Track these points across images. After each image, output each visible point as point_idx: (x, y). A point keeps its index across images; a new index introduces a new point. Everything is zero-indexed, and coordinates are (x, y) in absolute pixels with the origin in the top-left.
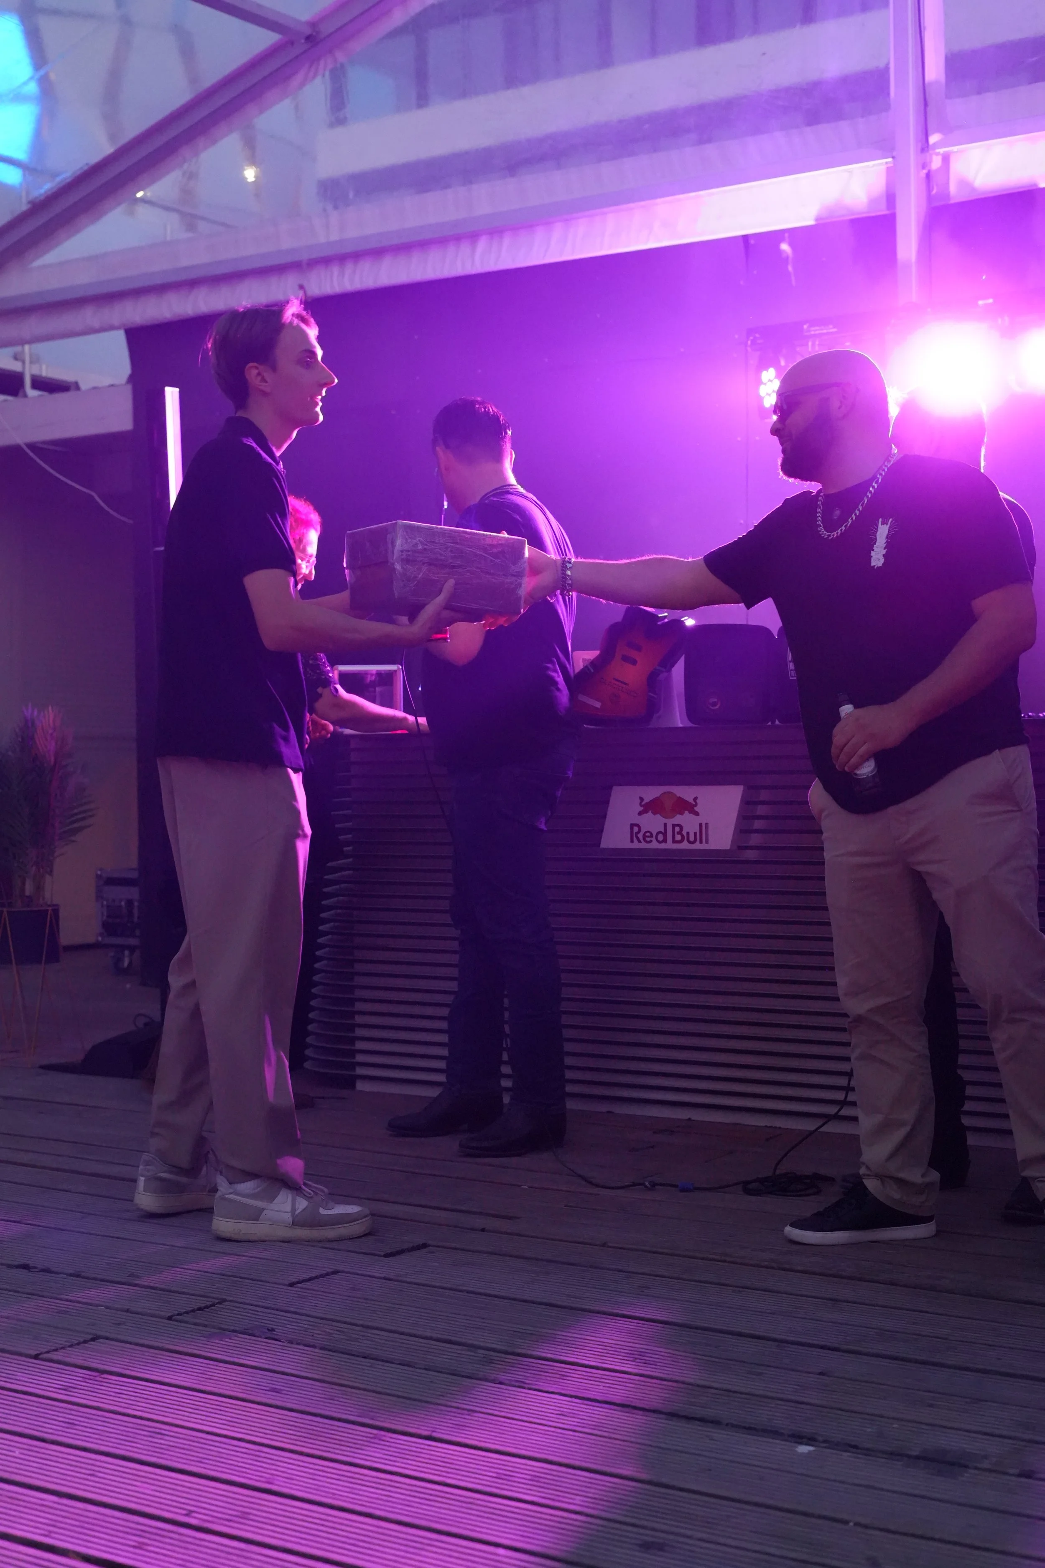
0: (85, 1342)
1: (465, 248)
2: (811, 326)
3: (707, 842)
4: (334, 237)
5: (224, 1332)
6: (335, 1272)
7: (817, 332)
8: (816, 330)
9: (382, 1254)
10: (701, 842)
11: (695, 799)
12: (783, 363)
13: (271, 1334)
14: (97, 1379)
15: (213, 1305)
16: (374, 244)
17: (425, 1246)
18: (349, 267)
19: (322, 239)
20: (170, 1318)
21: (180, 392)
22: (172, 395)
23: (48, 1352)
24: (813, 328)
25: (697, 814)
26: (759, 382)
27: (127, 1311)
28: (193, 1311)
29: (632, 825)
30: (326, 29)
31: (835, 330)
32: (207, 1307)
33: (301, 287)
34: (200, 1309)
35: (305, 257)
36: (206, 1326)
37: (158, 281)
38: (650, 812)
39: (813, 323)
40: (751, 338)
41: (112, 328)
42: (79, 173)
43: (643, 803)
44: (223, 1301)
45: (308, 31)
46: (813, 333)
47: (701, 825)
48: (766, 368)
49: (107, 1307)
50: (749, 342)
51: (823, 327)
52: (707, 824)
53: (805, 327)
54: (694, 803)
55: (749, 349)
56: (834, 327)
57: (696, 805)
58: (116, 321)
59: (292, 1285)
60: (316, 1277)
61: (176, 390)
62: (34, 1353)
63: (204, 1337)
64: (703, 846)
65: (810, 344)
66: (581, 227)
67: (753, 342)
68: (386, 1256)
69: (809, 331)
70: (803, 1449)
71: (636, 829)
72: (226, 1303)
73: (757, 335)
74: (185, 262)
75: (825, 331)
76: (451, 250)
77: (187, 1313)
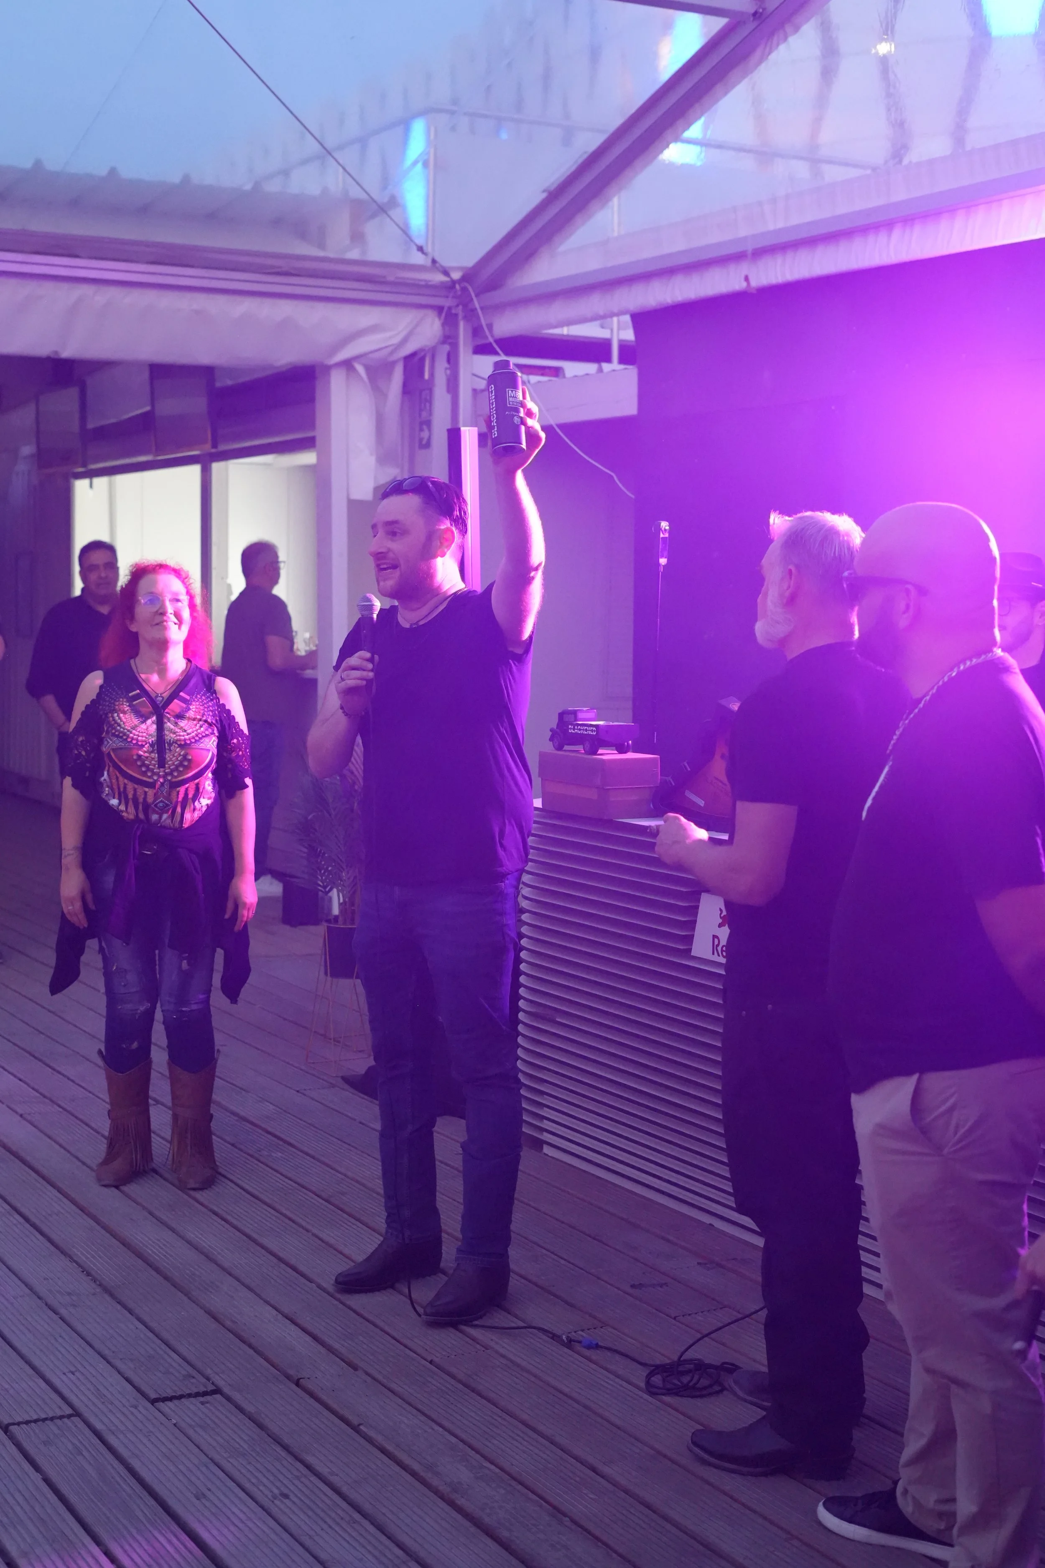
1: (882, 237)
4: (780, 225)
9: (153, 1396)
18: (790, 255)
19: (771, 227)
29: (714, 937)
33: (747, 279)
35: (749, 247)
38: (727, 925)
41: (618, 313)
43: (722, 916)
66: (979, 217)
71: (716, 941)
74: (667, 250)
76: (871, 238)
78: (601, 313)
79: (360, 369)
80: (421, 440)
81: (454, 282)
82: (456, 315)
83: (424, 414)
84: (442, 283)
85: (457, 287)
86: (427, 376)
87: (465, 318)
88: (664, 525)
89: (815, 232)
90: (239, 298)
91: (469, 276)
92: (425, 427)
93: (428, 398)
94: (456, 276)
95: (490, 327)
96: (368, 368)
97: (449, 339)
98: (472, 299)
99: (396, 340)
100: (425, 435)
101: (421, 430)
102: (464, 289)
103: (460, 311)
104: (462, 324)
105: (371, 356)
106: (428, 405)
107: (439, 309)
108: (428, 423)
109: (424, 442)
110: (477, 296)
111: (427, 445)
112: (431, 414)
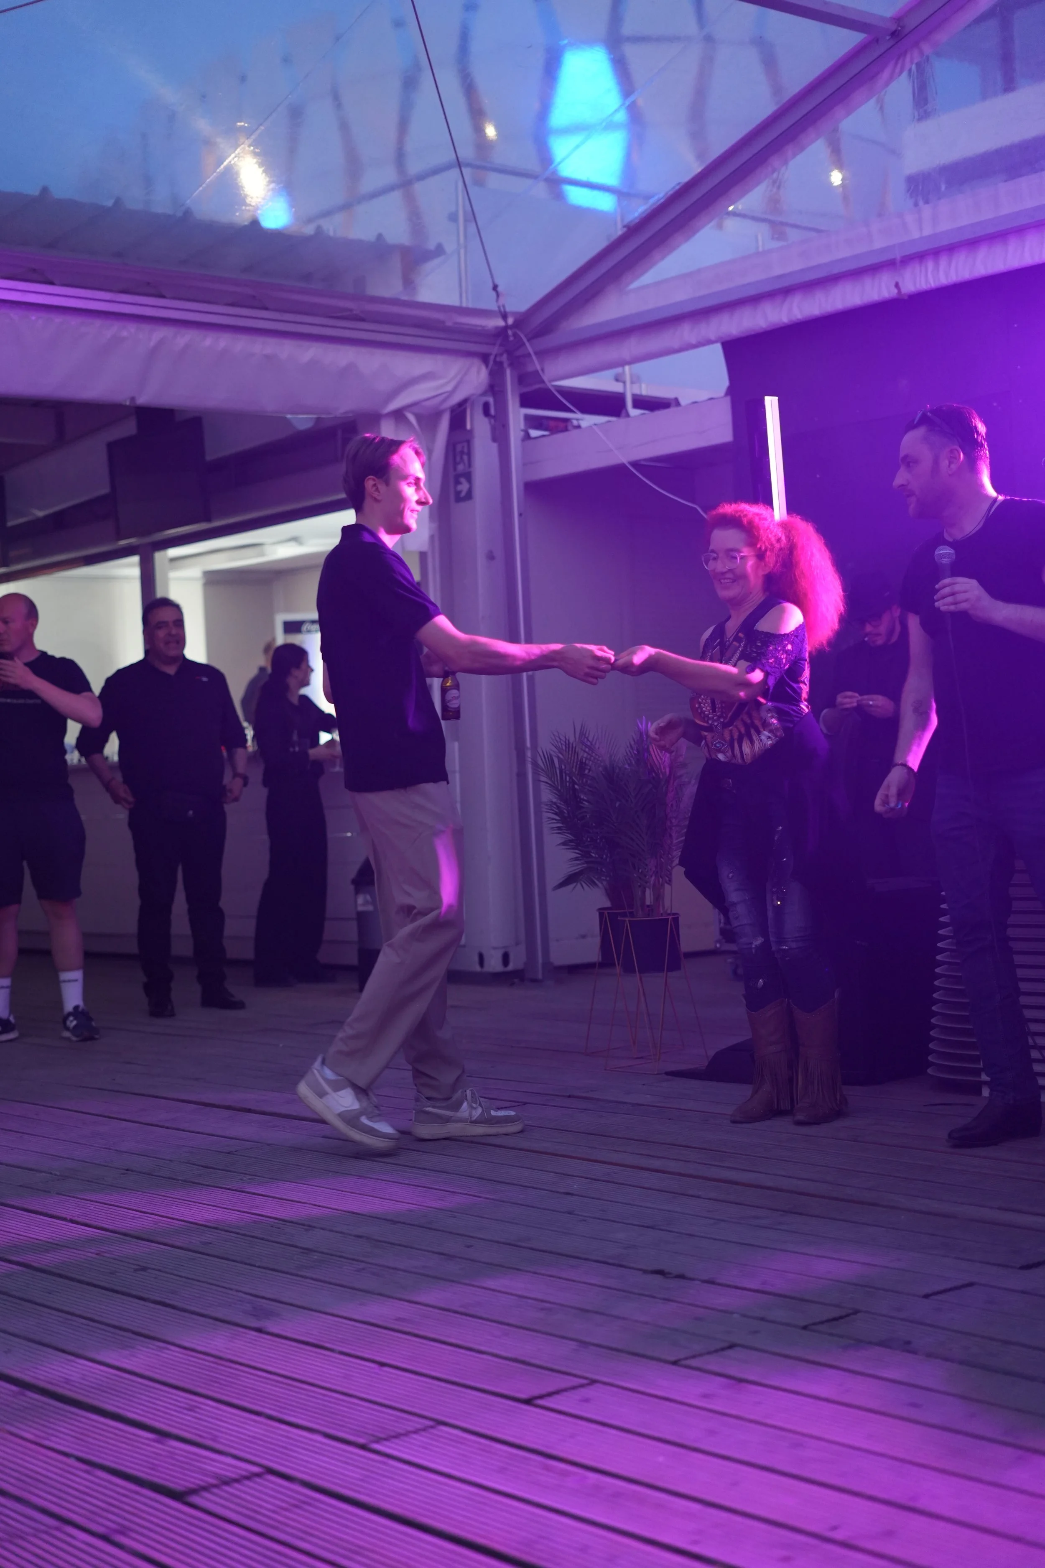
0: (723, 1349)
4: (927, 231)
5: (859, 1343)
6: (971, 1284)
9: (1019, 1266)
13: (907, 1347)
14: (738, 1387)
15: (848, 1315)
16: (968, 235)
18: (943, 261)
19: (916, 235)
20: (805, 1328)
21: (779, 400)
22: (771, 404)
23: (686, 1359)
27: (762, 1319)
28: (828, 1321)
30: (911, 22)
32: (841, 1318)
33: (897, 285)
34: (835, 1319)
35: (898, 255)
36: (842, 1337)
37: (752, 292)
41: (709, 342)
42: (671, 192)
44: (856, 1312)
45: (893, 27)
49: (744, 1316)
58: (713, 338)
59: (927, 1296)
60: (950, 1290)
61: (776, 398)
62: (673, 1359)
63: (842, 1348)
68: (1022, 1268)
72: (861, 1314)
74: (778, 271)
77: (822, 1323)
78: (694, 341)
79: (411, 418)
80: (458, 493)
81: (506, 328)
82: (501, 364)
83: (461, 468)
84: (497, 328)
85: (510, 332)
86: (468, 427)
87: (511, 365)
89: (980, 232)
90: (305, 344)
91: (522, 320)
92: (463, 480)
93: (466, 450)
94: (510, 321)
95: (543, 370)
96: (419, 417)
97: (495, 388)
98: (524, 344)
99: (449, 388)
100: (464, 487)
101: (457, 482)
102: (515, 335)
103: (504, 358)
104: (508, 372)
105: (425, 404)
106: (465, 457)
107: (485, 358)
108: (468, 476)
109: (463, 494)
110: (528, 340)
111: (469, 496)
112: (470, 465)
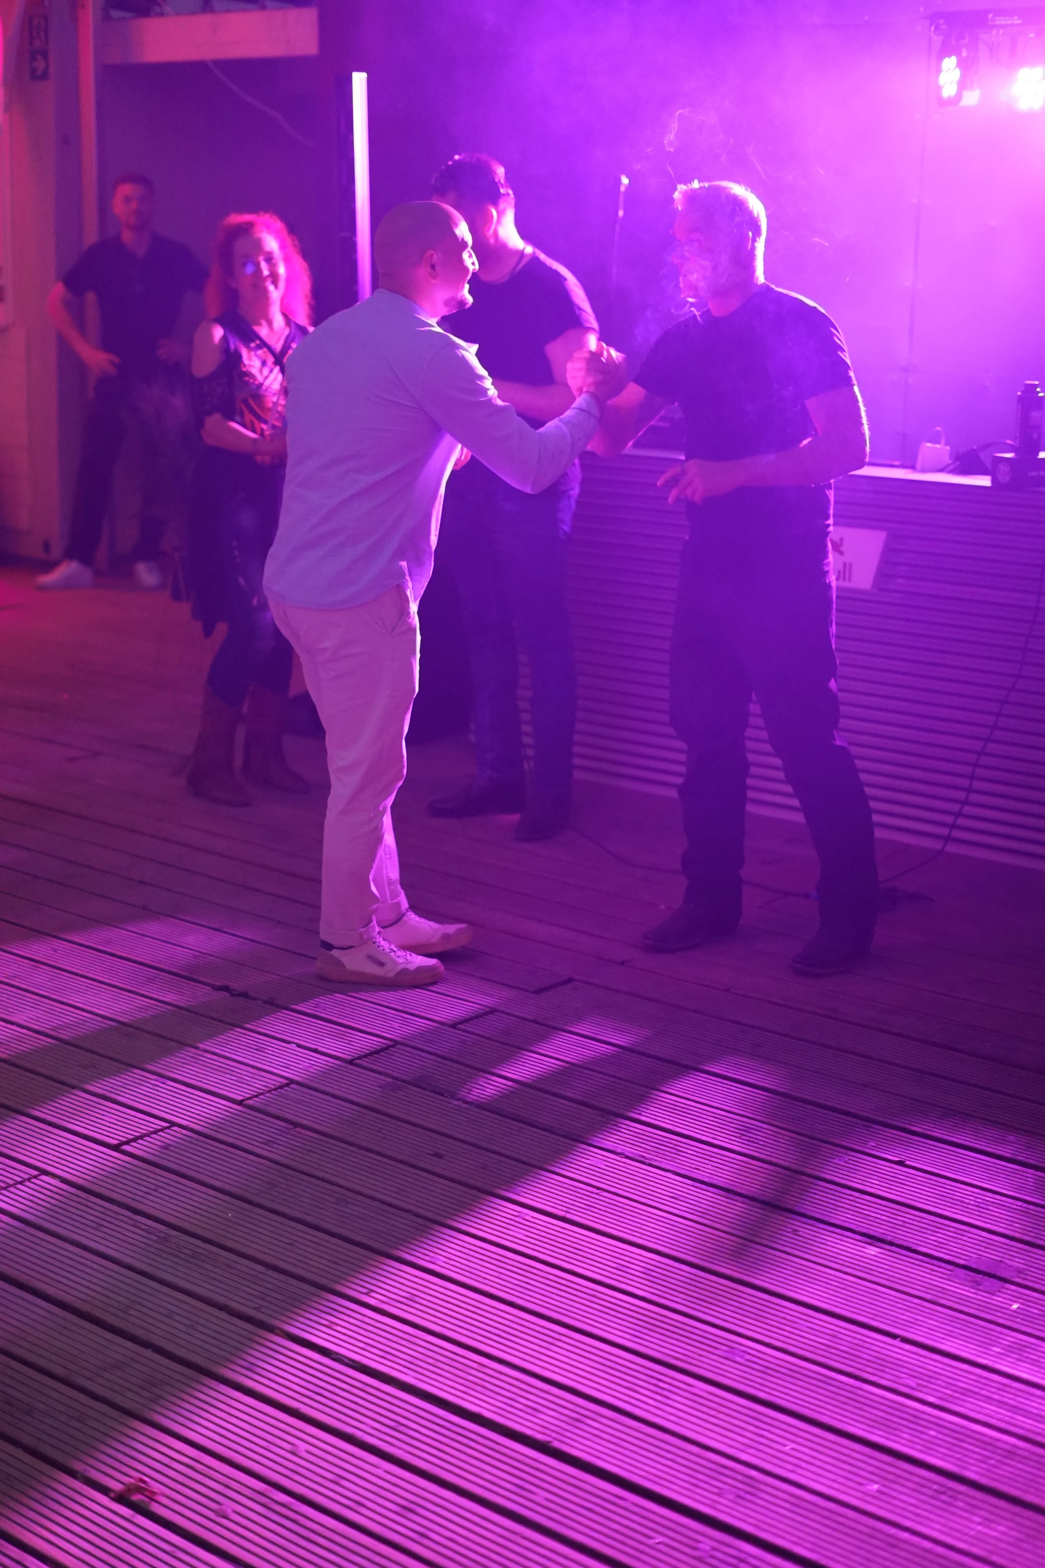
0: (281, 1087)
2: (995, 16)
3: (850, 580)
6: (492, 1011)
7: (1002, 22)
8: (1001, 21)
9: (533, 989)
10: (844, 579)
11: (841, 539)
12: (964, 54)
14: (292, 1132)
15: (387, 1048)
17: (570, 980)
20: (351, 1062)
23: (250, 1099)
24: (997, 18)
25: (842, 553)
26: (939, 71)
27: (315, 1050)
28: (371, 1054)
31: (1019, 22)
32: (382, 1050)
34: (377, 1052)
36: (381, 1073)
39: (999, 12)
40: (934, 25)
44: (395, 1043)
46: (997, 23)
47: (845, 564)
48: (949, 56)
49: (299, 1046)
50: (933, 28)
51: (1007, 18)
52: (851, 565)
53: (990, 16)
54: (839, 542)
55: (932, 35)
56: (1019, 19)
57: (842, 544)
59: (454, 1026)
60: (476, 1017)
62: (239, 1098)
63: (381, 1088)
64: (846, 584)
65: (994, 32)
67: (937, 28)
68: (535, 992)
69: (993, 20)
70: (873, 1251)
72: (399, 1046)
73: (942, 21)
75: (1009, 22)
77: (365, 1056)
80: (33, 72)
83: (37, 44)
88: (625, 181)
92: (39, 57)
93: (43, 26)
100: (40, 65)
101: (33, 59)
106: (42, 33)
108: (45, 55)
109: (38, 73)
111: (43, 76)
112: (47, 43)
